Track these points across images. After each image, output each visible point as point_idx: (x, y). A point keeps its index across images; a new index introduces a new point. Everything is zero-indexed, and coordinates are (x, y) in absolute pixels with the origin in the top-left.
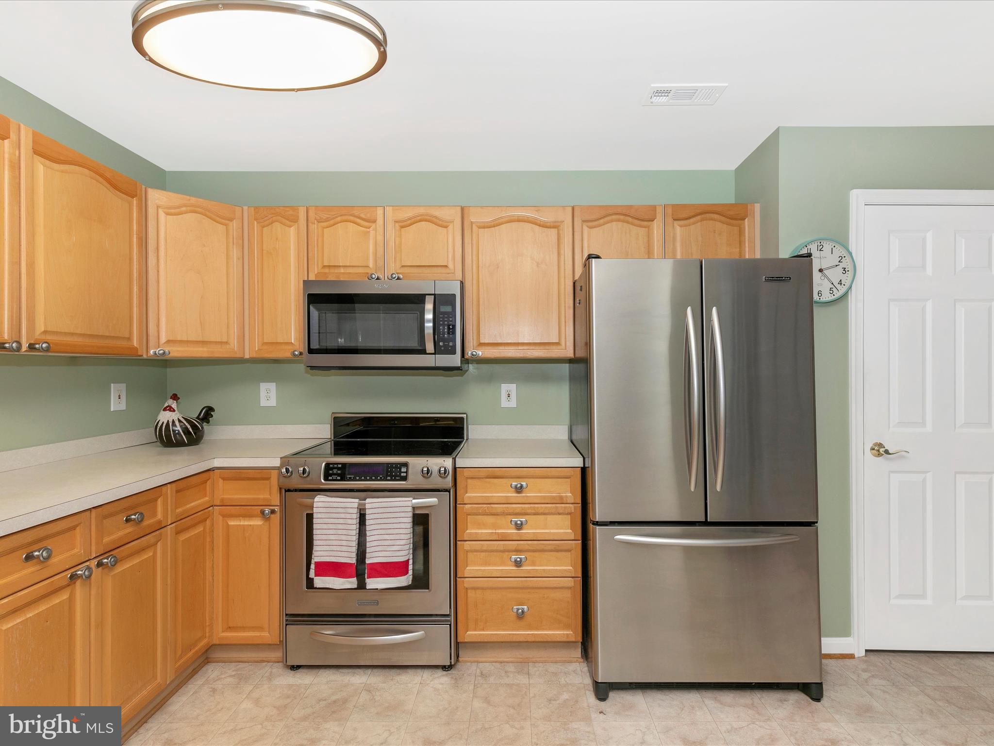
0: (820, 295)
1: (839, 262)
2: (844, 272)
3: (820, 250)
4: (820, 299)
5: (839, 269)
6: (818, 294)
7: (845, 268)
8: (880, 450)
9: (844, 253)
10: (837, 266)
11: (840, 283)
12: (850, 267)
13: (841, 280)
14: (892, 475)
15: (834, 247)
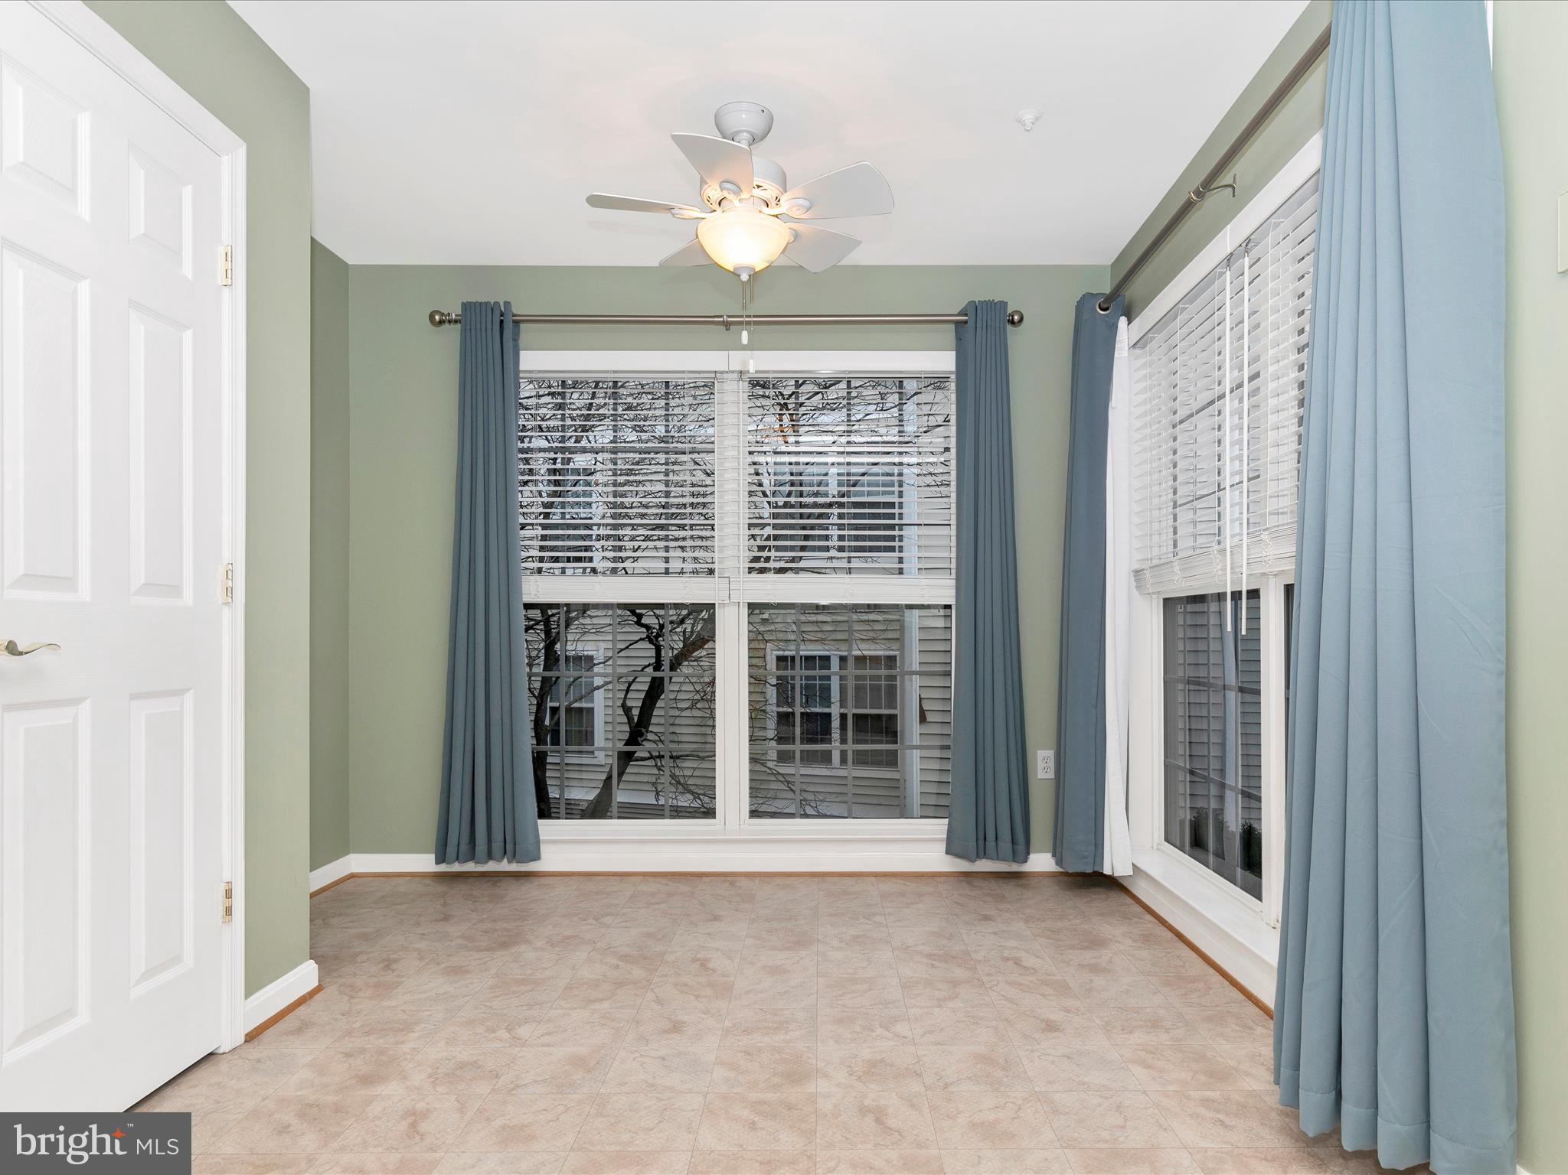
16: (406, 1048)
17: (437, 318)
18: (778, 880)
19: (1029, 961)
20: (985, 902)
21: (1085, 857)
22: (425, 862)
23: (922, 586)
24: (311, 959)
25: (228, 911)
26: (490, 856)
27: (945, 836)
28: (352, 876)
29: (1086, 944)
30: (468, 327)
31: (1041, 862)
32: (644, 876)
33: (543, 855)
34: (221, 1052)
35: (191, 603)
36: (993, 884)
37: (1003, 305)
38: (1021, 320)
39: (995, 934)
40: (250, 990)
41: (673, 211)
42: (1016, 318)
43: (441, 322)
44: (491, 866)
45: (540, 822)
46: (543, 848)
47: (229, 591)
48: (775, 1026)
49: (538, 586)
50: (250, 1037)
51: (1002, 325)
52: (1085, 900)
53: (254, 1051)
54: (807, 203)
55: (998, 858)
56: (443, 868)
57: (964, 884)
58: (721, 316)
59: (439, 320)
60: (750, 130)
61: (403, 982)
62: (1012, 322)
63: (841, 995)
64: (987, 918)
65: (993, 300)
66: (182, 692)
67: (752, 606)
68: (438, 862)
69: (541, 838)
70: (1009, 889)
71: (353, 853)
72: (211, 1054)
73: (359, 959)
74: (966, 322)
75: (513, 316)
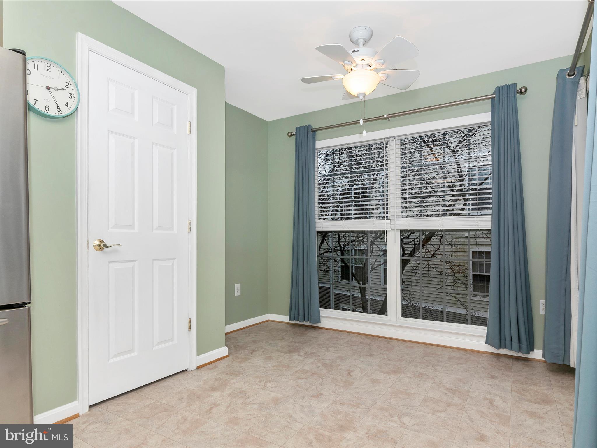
0: (47, 109)
1: (66, 87)
2: (71, 97)
3: (47, 70)
4: (47, 113)
5: (66, 93)
6: (46, 108)
7: (71, 94)
8: (102, 246)
9: (70, 81)
10: (63, 89)
11: (67, 104)
12: (75, 94)
13: (67, 103)
14: (111, 265)
15: (61, 72)
16: (232, 381)
17: (290, 134)
18: (408, 344)
19: (498, 402)
20: (499, 369)
21: (558, 356)
22: (285, 319)
23: (476, 221)
24: (226, 346)
25: (190, 327)
26: (304, 320)
27: (486, 335)
28: (269, 321)
29: (539, 401)
30: (297, 136)
31: (537, 354)
32: (358, 334)
33: (321, 322)
34: (189, 370)
35: (176, 233)
36: (511, 361)
37: (515, 85)
38: (526, 90)
39: (491, 385)
40: (199, 353)
41: (333, 78)
42: (523, 90)
43: (291, 136)
44: (304, 323)
45: (321, 309)
46: (322, 319)
47: (190, 229)
48: (355, 404)
49: (323, 225)
50: (198, 368)
51: (513, 95)
52: (557, 378)
53: (199, 372)
54: (382, 61)
55: (511, 349)
56: (290, 322)
57: (495, 359)
58: (384, 116)
59: (290, 135)
60: (362, 37)
61: (250, 359)
62: (521, 93)
63: (393, 398)
64: (493, 377)
65: (509, 84)
66: (174, 259)
67: (401, 231)
68: (290, 320)
69: (321, 315)
70: (518, 366)
71: (270, 313)
72: (185, 371)
73: (247, 349)
74: (494, 98)
75: (312, 129)
